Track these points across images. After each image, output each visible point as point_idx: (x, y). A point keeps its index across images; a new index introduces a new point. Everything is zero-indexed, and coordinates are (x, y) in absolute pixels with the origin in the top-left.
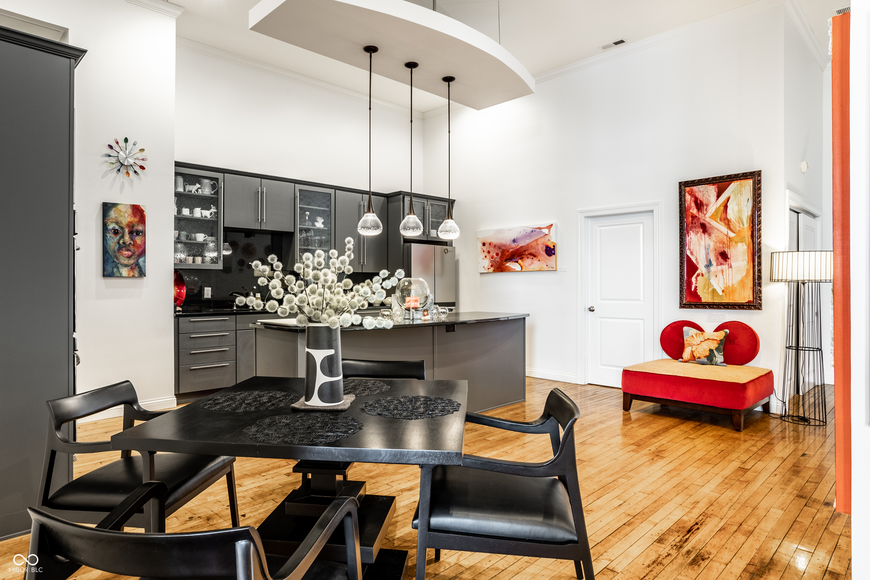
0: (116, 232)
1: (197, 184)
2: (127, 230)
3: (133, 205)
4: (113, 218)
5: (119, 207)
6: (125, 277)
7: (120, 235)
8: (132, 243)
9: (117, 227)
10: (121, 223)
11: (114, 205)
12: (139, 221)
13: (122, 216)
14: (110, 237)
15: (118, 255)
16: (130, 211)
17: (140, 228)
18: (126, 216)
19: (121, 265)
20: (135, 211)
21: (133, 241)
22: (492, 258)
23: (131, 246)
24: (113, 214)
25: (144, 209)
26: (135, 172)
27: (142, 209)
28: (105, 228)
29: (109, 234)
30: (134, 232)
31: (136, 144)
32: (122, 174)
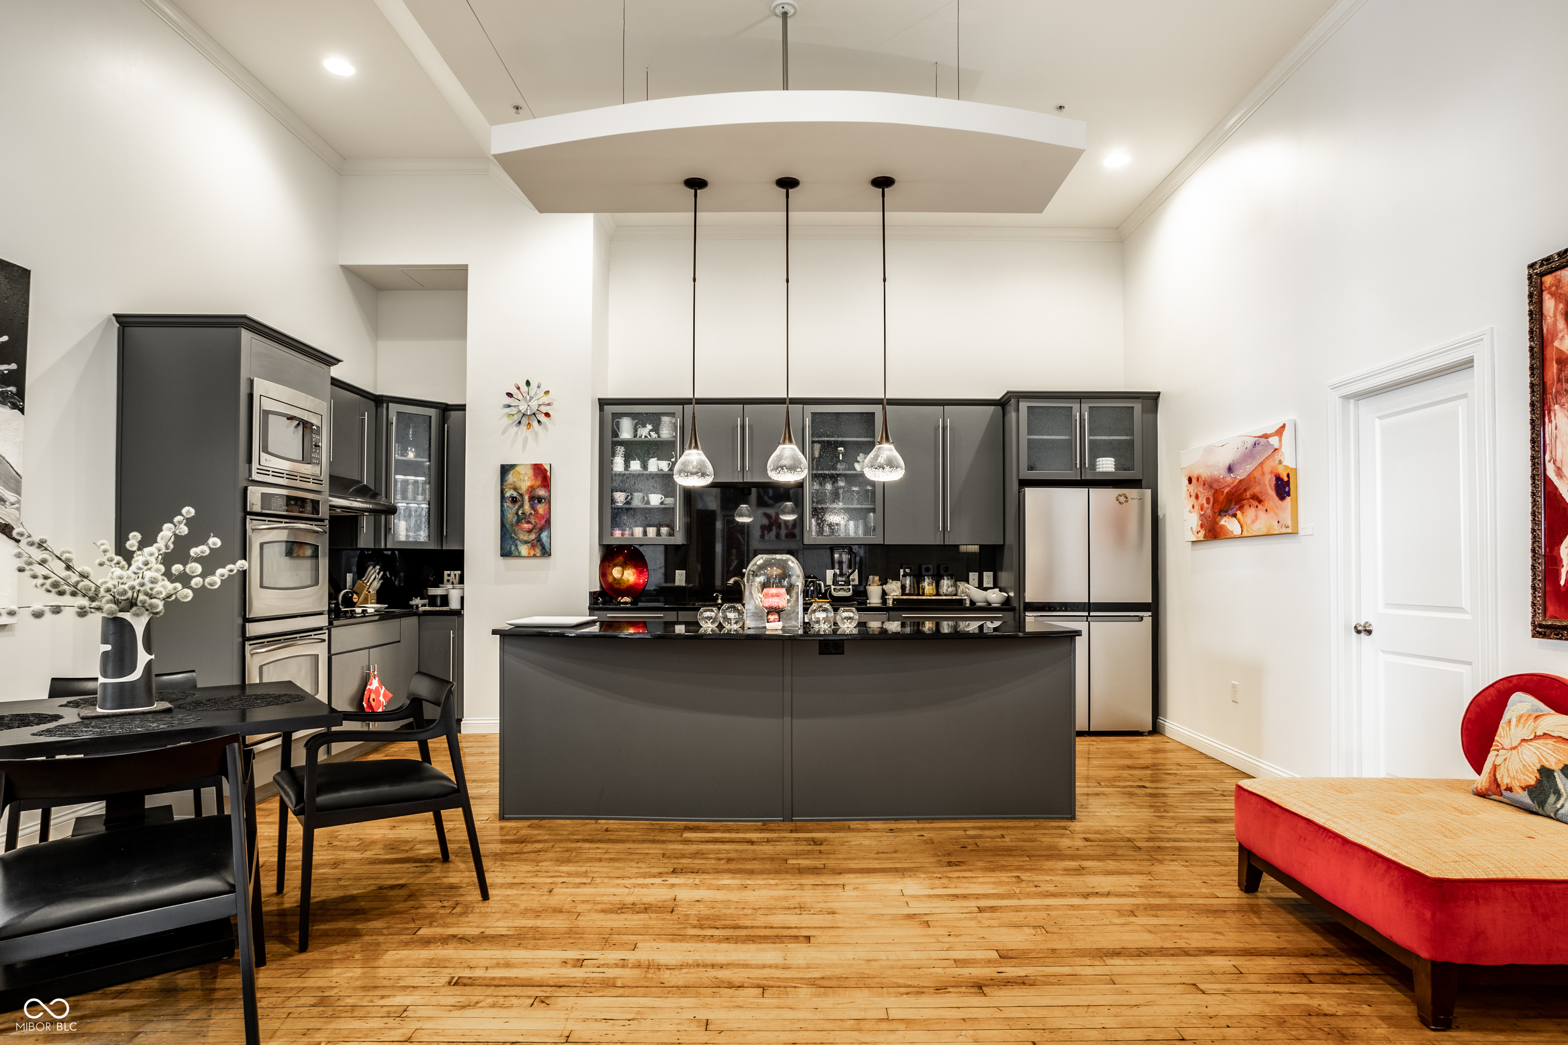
0: (514, 500)
1: (647, 425)
2: (526, 498)
3: (535, 465)
4: (512, 483)
5: (518, 469)
6: (524, 557)
7: (519, 504)
8: (534, 513)
9: (515, 494)
10: (520, 488)
11: (512, 466)
12: (540, 484)
13: (521, 480)
14: (508, 507)
15: (516, 528)
16: (530, 472)
17: (542, 492)
18: (526, 478)
19: (521, 542)
20: (539, 472)
21: (535, 511)
22: (1202, 509)
23: (532, 517)
24: (511, 478)
25: (548, 468)
26: (539, 422)
27: (545, 469)
28: (503, 497)
29: (508, 504)
30: (535, 499)
31: (539, 387)
32: (523, 427)
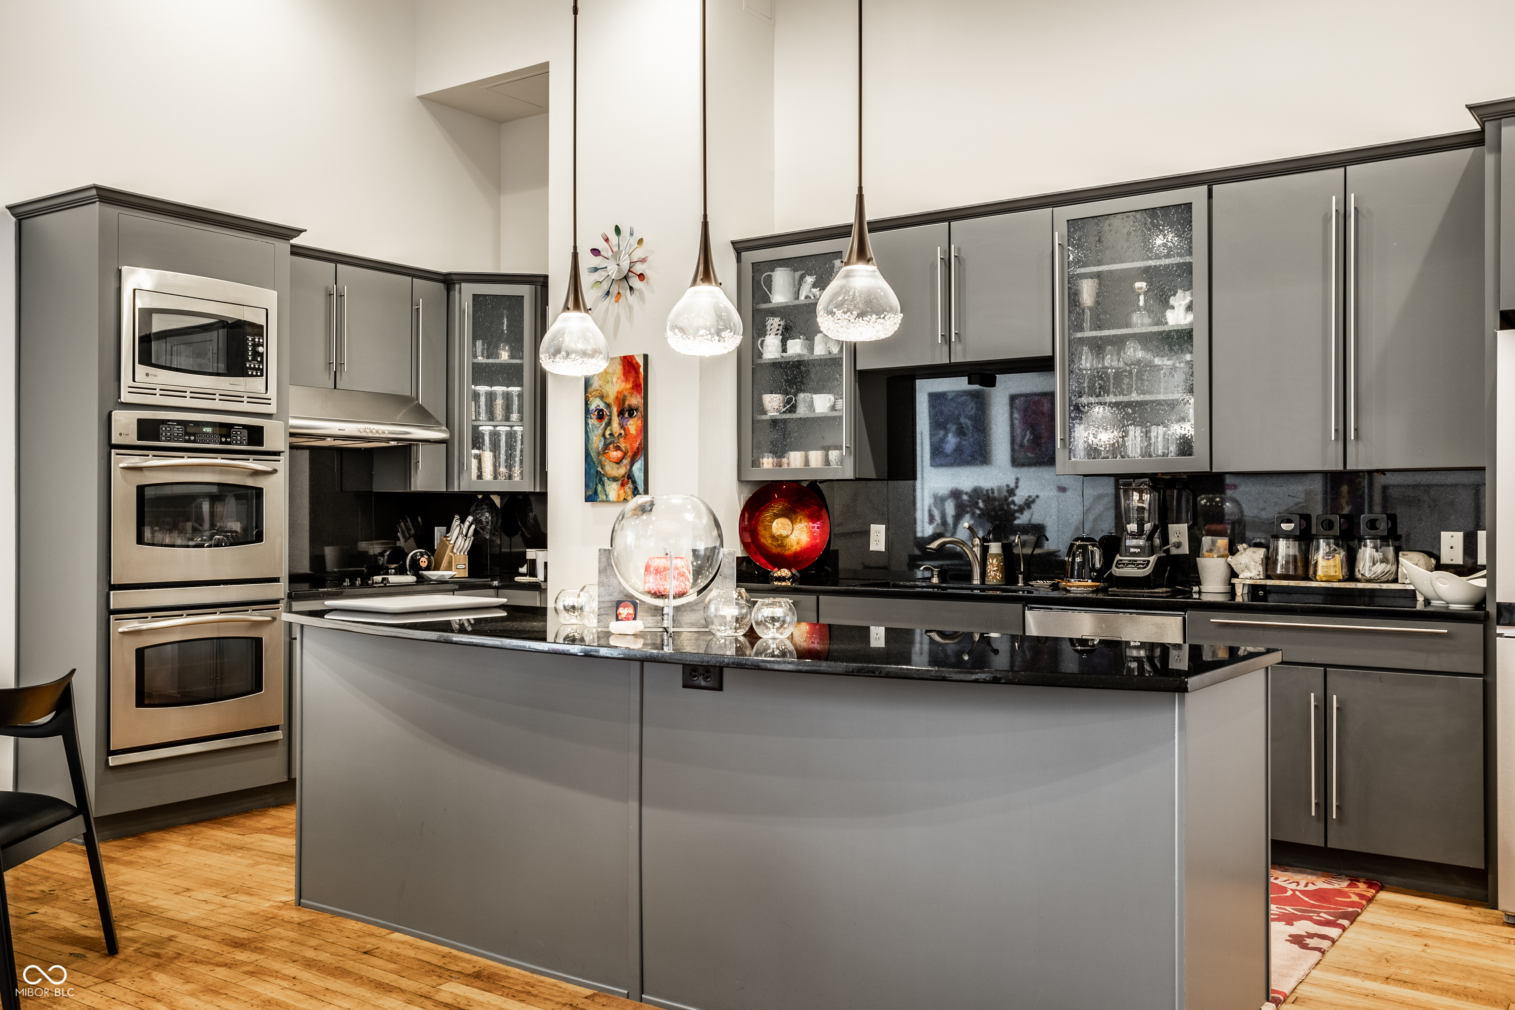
0: (600, 415)
2: (615, 410)
3: (625, 357)
4: (597, 388)
6: (613, 502)
7: (606, 420)
8: (623, 433)
9: (602, 405)
10: (608, 395)
12: (633, 388)
13: (608, 383)
14: (593, 425)
15: (603, 459)
16: (619, 369)
17: (635, 400)
18: (615, 380)
19: (608, 479)
20: (627, 368)
21: (625, 430)
23: (622, 440)
24: (596, 380)
25: (640, 361)
26: (631, 288)
27: (637, 363)
28: (587, 411)
29: (593, 421)
30: (626, 412)
31: (632, 234)
32: (611, 299)
